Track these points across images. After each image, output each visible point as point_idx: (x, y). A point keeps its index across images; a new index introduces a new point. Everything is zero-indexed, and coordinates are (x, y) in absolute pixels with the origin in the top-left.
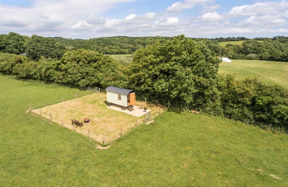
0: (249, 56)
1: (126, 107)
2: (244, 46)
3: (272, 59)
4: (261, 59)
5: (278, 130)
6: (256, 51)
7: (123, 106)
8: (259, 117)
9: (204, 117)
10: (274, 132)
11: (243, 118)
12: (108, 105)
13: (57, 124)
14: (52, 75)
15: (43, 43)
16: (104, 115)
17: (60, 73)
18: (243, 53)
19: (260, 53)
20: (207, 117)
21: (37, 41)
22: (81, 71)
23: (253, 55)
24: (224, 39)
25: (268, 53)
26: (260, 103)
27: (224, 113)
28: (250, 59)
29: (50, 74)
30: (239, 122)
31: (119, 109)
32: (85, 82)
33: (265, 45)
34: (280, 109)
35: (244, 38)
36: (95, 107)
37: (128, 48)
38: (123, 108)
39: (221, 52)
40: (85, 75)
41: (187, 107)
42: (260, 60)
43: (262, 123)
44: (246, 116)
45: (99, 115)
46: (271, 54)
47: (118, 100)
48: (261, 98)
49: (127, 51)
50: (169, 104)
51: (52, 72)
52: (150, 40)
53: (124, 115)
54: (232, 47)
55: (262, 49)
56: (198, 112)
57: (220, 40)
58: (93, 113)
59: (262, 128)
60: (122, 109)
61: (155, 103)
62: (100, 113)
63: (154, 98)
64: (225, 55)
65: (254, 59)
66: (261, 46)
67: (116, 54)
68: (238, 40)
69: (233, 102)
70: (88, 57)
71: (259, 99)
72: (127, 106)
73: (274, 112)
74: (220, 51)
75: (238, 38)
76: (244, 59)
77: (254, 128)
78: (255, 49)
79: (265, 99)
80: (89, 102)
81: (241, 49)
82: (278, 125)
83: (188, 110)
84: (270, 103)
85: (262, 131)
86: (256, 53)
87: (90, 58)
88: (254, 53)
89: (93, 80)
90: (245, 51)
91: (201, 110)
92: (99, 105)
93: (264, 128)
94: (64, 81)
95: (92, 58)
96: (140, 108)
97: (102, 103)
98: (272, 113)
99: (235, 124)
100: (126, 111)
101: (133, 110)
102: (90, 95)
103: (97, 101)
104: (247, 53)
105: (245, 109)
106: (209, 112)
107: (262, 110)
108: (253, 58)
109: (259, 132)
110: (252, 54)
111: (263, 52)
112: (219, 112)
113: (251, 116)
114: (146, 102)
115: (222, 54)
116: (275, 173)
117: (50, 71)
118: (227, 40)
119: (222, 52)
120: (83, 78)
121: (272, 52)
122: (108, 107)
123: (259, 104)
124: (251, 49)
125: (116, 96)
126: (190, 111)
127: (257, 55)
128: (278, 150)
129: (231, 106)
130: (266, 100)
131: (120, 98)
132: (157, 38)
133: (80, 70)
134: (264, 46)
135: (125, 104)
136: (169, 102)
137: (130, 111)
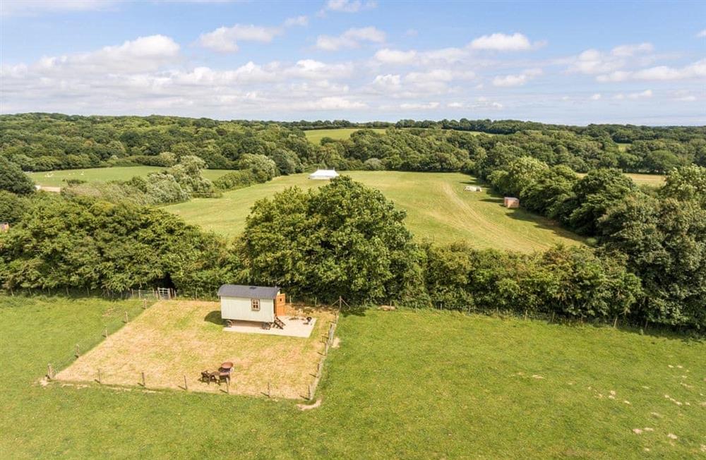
0: (368, 164)
1: (271, 323)
2: (355, 142)
3: (407, 167)
4: (389, 167)
5: (506, 315)
6: (377, 153)
7: (267, 321)
8: (481, 300)
9: (406, 314)
10: (502, 318)
11: (460, 305)
12: (226, 324)
13: (168, 390)
16: (242, 348)
18: (356, 158)
19: (386, 156)
20: (410, 313)
23: (375, 162)
24: (309, 124)
25: (398, 156)
26: (482, 280)
27: (432, 302)
28: (371, 169)
30: (456, 313)
31: (258, 330)
32: (126, 280)
33: (392, 141)
34: (507, 285)
35: (346, 122)
37: (87, 151)
38: (264, 325)
39: (315, 157)
41: (373, 301)
42: (387, 170)
43: (486, 307)
44: (464, 301)
45: (231, 349)
46: (403, 158)
47: (253, 313)
48: (481, 272)
49: (83, 158)
50: (341, 302)
52: (139, 126)
54: (333, 144)
55: (388, 150)
56: (393, 308)
57: (302, 127)
59: (487, 315)
60: (264, 329)
61: (313, 304)
62: (228, 346)
63: (309, 295)
64: (323, 161)
65: (377, 169)
66: (385, 143)
67: (54, 169)
68: (338, 128)
69: (442, 283)
71: (478, 275)
72: (273, 322)
73: (501, 290)
74: (314, 153)
75: (335, 122)
76: (360, 170)
77: (478, 317)
78: (375, 148)
79: (486, 273)
81: (350, 149)
82: (506, 307)
83: (376, 306)
84: (493, 279)
85: (489, 319)
86: (379, 158)
88: (375, 156)
89: (149, 273)
90: (359, 152)
91: (396, 302)
93: (489, 315)
94: (47, 283)
96: (292, 319)
98: (498, 292)
99: (452, 316)
100: (273, 331)
101: (284, 325)
104: (364, 157)
105: (462, 292)
106: (410, 305)
107: (485, 290)
108: (375, 168)
109: (486, 321)
110: (372, 159)
111: (391, 154)
112: (426, 301)
113: (471, 300)
115: (317, 159)
116: (536, 372)
118: (316, 127)
119: (318, 157)
120: (119, 271)
121: (404, 153)
122: (226, 329)
123: (480, 282)
124: (369, 149)
125: (248, 304)
126: (379, 308)
127: (380, 161)
128: (520, 343)
129: (439, 291)
130: (488, 274)
132: (156, 122)
134: (388, 141)
135: (270, 318)
136: (340, 297)
137: (281, 328)
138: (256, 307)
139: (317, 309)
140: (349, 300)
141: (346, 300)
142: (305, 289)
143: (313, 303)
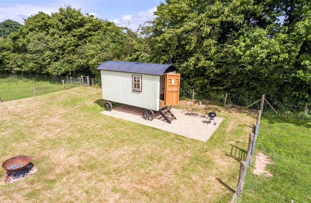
1: (155, 112)
7: (148, 108)
12: (105, 107)
14: (7, 61)
15: (13, 28)
16: (93, 136)
17: (19, 55)
21: (5, 25)
22: (52, 45)
29: (3, 59)
31: (137, 119)
32: (59, 67)
36: (72, 113)
38: (146, 113)
40: (58, 54)
45: (78, 136)
47: (133, 94)
50: (263, 103)
51: (7, 56)
53: (156, 137)
58: (59, 130)
60: (145, 119)
62: (80, 131)
63: (217, 90)
70: (66, 18)
72: (158, 110)
80: (62, 102)
87: (70, 21)
89: (75, 62)
92: (84, 108)
94: (25, 69)
95: (73, 20)
97: (91, 103)
100: (157, 123)
101: (175, 118)
102: (66, 91)
103: (81, 99)
114: (194, 100)
117: (4, 54)
120: (57, 59)
125: (127, 81)
131: (139, 87)
133: (49, 43)
135: (155, 103)
136: (264, 96)
137: (169, 122)
138: (137, 87)
139: (227, 109)
140: (276, 103)
141: (271, 102)
142: (213, 83)
143: (222, 101)
